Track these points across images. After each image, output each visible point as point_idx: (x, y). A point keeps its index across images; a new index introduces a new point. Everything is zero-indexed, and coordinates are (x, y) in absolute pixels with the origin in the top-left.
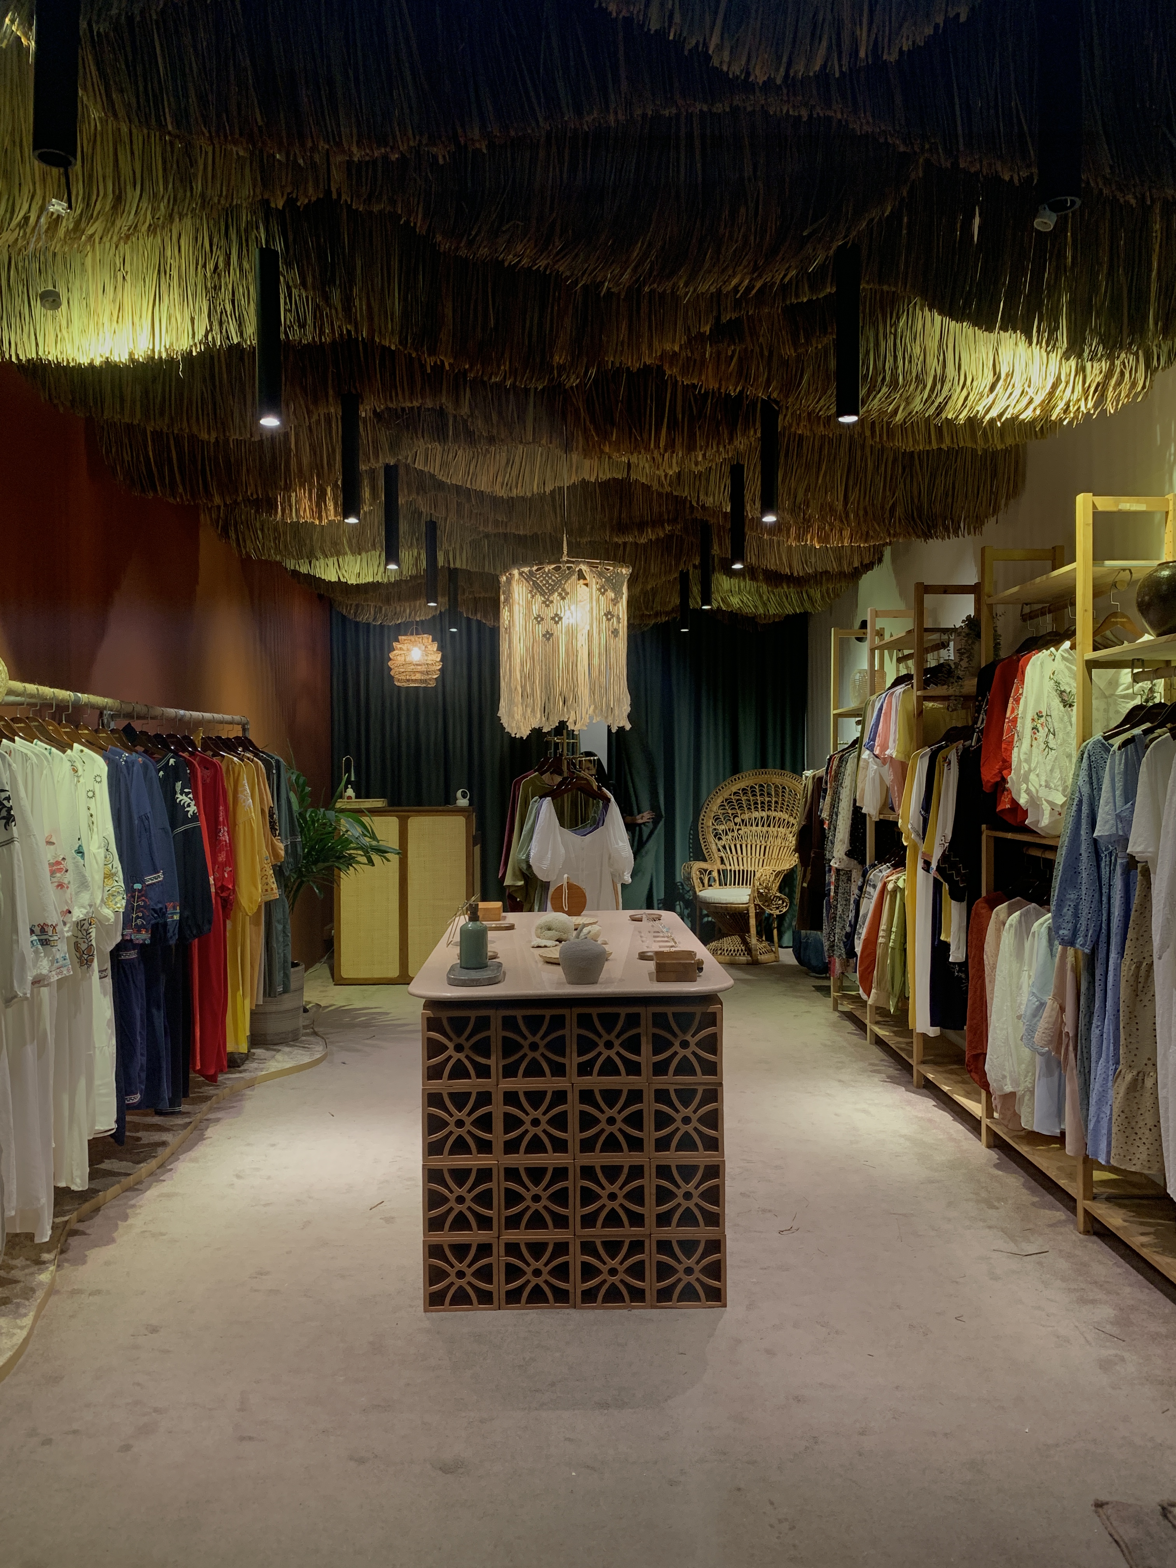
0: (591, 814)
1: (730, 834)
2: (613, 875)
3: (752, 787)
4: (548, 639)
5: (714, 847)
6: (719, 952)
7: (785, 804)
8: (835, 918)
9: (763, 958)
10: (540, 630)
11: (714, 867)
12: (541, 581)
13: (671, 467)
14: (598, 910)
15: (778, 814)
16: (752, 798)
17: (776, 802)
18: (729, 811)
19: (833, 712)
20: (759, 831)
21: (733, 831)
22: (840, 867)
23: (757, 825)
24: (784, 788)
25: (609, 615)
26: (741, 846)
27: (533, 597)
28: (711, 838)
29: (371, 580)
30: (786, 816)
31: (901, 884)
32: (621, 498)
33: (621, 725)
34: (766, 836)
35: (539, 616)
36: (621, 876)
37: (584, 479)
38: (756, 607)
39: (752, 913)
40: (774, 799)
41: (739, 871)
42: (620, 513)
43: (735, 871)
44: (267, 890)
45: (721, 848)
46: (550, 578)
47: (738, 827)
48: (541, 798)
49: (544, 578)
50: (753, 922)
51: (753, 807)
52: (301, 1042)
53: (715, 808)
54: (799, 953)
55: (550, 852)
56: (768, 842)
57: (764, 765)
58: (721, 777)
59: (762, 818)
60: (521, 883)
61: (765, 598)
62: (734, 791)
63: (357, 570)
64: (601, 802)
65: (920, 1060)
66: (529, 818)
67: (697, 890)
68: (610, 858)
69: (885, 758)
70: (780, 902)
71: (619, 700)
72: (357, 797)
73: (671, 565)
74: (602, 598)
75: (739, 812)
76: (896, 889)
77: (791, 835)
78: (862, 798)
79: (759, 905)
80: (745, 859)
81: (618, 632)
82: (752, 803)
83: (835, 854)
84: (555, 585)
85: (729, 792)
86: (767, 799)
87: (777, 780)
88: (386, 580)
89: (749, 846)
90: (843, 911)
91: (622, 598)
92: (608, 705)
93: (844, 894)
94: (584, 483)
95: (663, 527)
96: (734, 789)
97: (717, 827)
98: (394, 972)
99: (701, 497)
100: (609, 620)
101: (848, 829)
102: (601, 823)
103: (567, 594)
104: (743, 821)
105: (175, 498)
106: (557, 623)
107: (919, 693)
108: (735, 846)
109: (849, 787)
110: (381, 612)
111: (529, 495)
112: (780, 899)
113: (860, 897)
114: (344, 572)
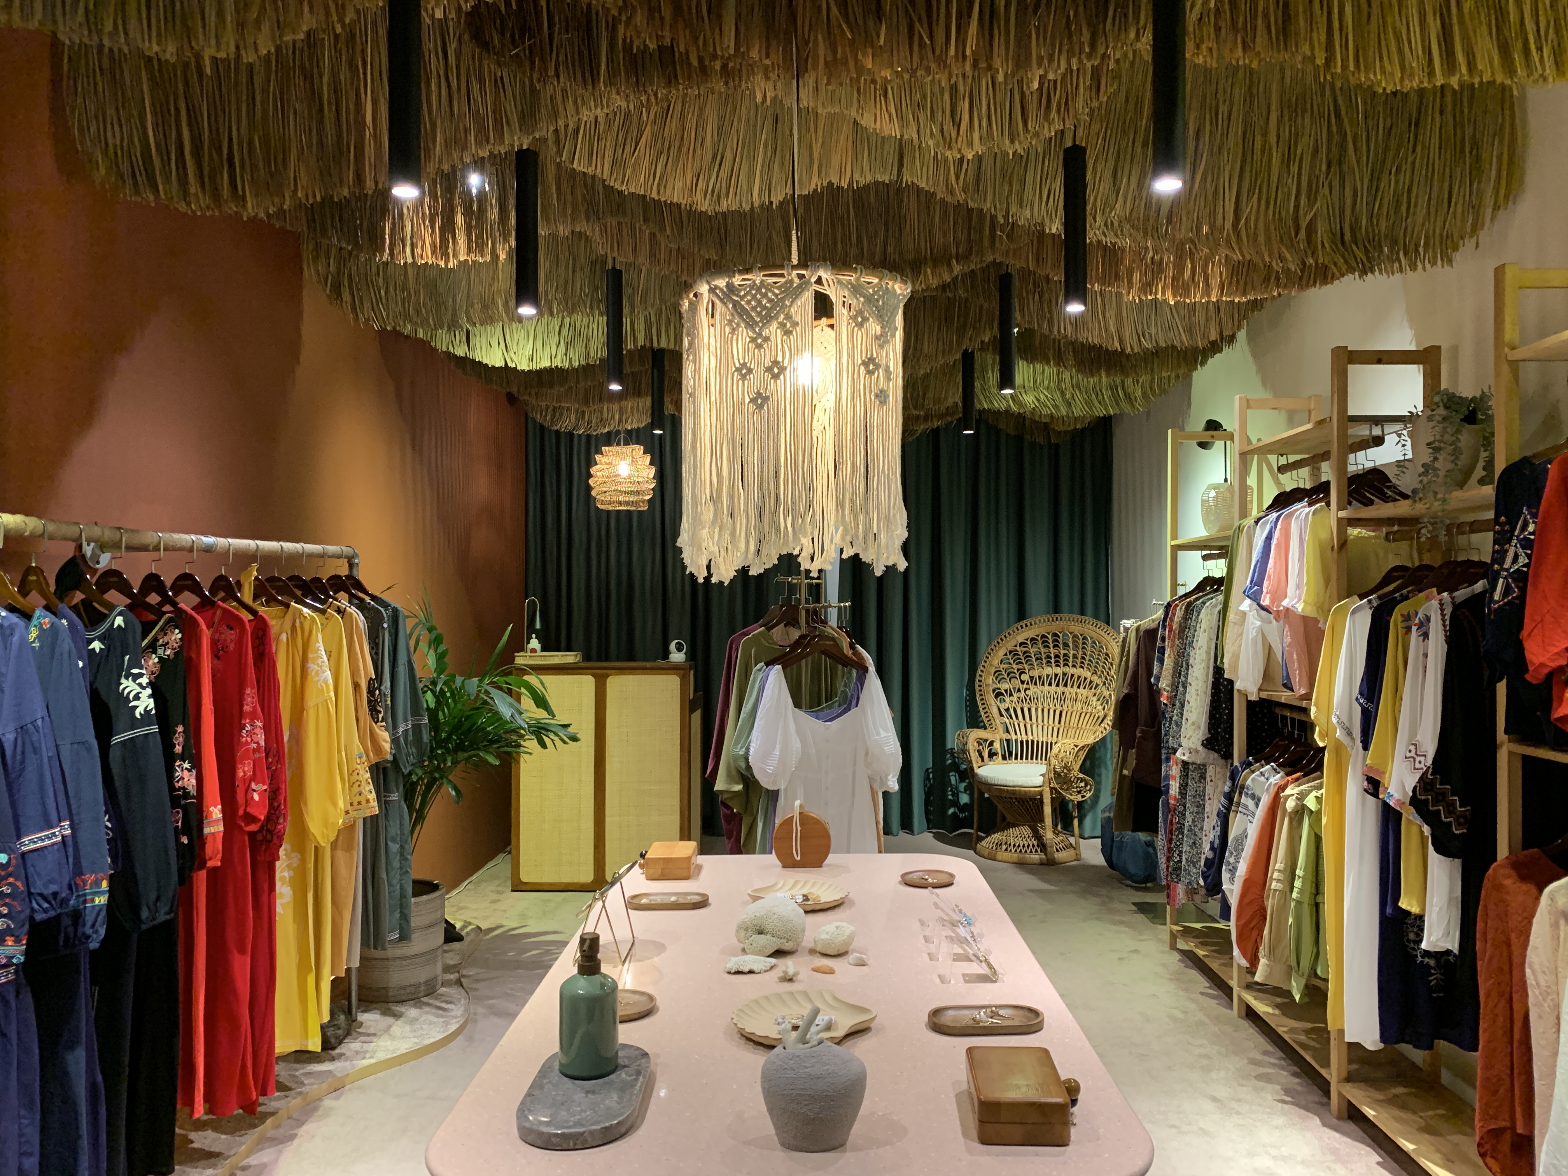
0: (840, 688)
1: (1016, 695)
2: (871, 779)
3: (1043, 636)
4: (760, 407)
5: (995, 711)
6: (1004, 847)
7: (1087, 658)
8: (1181, 830)
9: (1061, 856)
10: (744, 391)
11: (997, 736)
12: (749, 302)
13: (970, 144)
14: (848, 852)
15: (1077, 671)
16: (1043, 650)
17: (1075, 656)
18: (1014, 666)
19: (1170, 543)
20: (1052, 692)
21: (1019, 690)
22: (1190, 761)
23: (1050, 684)
24: (1085, 638)
25: (870, 364)
26: (1029, 710)
27: (733, 330)
28: (991, 699)
29: (546, 364)
30: (1088, 674)
31: (1310, 802)
32: (886, 224)
33: (890, 564)
34: (1062, 698)
35: (744, 365)
36: (883, 781)
37: (830, 184)
38: (1056, 407)
39: (1047, 800)
40: (1072, 652)
41: (1027, 742)
42: (885, 246)
43: (1022, 742)
44: (359, 803)
45: (1003, 712)
46: (765, 295)
47: (1025, 686)
48: (767, 664)
49: (754, 296)
50: (1048, 810)
51: (1044, 661)
52: (439, 997)
53: (996, 662)
54: (1111, 857)
55: (778, 746)
56: (1065, 707)
57: (1057, 609)
58: (1005, 624)
59: (1056, 675)
60: (739, 787)
61: (1068, 396)
62: (1020, 640)
63: (528, 351)
64: (854, 672)
65: (1344, 1074)
66: (750, 695)
67: (975, 765)
68: (867, 754)
69: (1278, 612)
70: (1083, 784)
71: (888, 519)
72: (544, 649)
73: (951, 342)
74: (859, 334)
75: (1026, 667)
76: (1301, 811)
77: (1095, 699)
78: (1235, 667)
79: (1055, 789)
80: (1034, 727)
81: (887, 397)
82: (1043, 656)
83: (1184, 742)
84: (773, 308)
85: (1013, 643)
86: (1063, 652)
87: (1076, 628)
88: (567, 365)
89: (1040, 710)
90: (1193, 821)
91: (893, 336)
92: (868, 528)
93: (1194, 797)
94: (833, 191)
95: (949, 264)
96: (1021, 639)
97: (999, 686)
98: (587, 876)
99: (1013, 210)
100: (870, 373)
101: (1206, 709)
102: (854, 703)
103: (795, 324)
104: (1031, 678)
105: (189, 204)
106: (776, 377)
107: (1342, 514)
108: (1022, 710)
109: (1204, 649)
110: (583, 417)
111: (746, 207)
112: (1082, 780)
113: (1228, 810)
114: (513, 355)
